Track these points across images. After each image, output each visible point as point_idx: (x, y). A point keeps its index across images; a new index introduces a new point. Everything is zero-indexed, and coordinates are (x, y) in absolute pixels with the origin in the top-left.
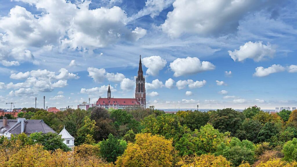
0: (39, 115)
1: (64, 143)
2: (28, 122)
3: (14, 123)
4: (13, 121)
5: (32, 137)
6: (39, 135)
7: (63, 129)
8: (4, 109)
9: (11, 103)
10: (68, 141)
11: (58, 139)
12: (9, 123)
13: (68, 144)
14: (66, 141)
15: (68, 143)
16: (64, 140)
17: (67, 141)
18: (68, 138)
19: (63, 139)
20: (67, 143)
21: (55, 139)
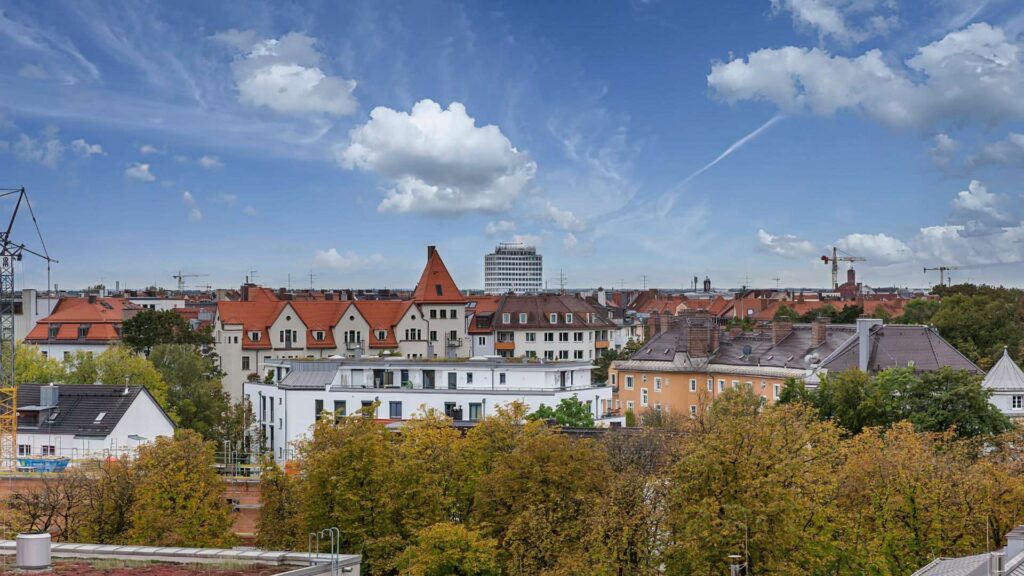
0: (953, 308)
1: (991, 405)
2: (884, 331)
3: (845, 334)
4: (843, 330)
5: (882, 385)
6: (905, 377)
7: (999, 357)
8: (904, 288)
9: (942, 269)
10: (1019, 398)
11: (971, 391)
12: (830, 335)
13: (1016, 408)
14: (1012, 397)
15: (1019, 406)
16: (992, 395)
17: (1014, 398)
18: (1017, 387)
19: (990, 390)
20: (1014, 406)
21: (961, 389)
